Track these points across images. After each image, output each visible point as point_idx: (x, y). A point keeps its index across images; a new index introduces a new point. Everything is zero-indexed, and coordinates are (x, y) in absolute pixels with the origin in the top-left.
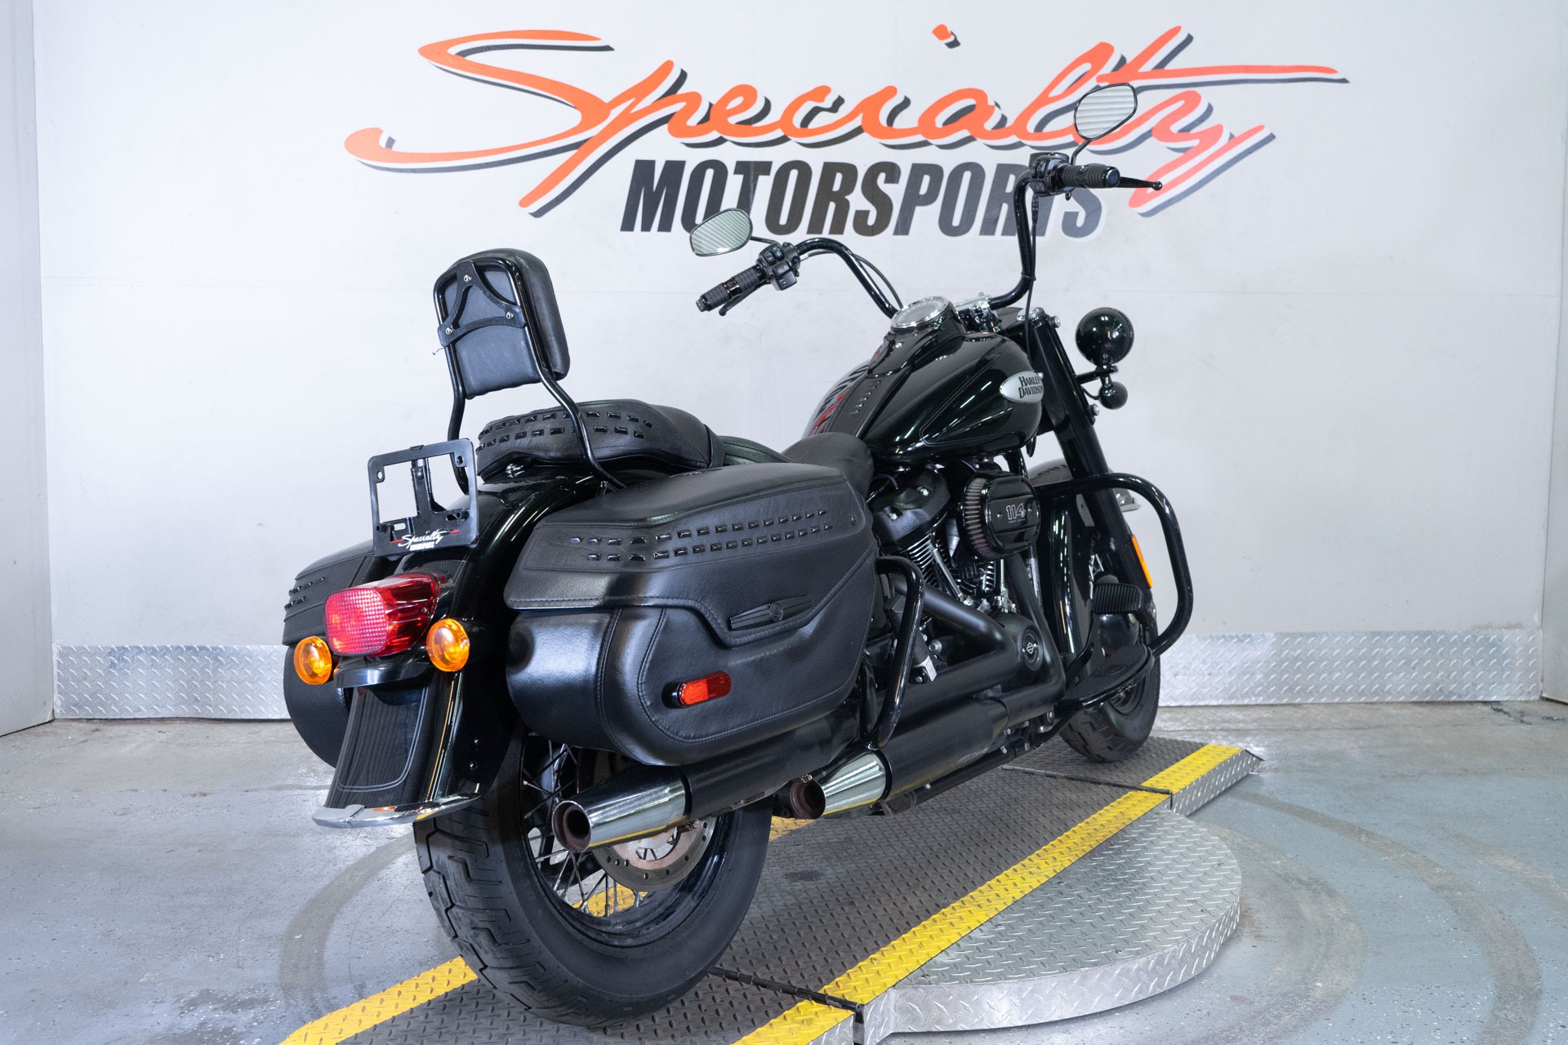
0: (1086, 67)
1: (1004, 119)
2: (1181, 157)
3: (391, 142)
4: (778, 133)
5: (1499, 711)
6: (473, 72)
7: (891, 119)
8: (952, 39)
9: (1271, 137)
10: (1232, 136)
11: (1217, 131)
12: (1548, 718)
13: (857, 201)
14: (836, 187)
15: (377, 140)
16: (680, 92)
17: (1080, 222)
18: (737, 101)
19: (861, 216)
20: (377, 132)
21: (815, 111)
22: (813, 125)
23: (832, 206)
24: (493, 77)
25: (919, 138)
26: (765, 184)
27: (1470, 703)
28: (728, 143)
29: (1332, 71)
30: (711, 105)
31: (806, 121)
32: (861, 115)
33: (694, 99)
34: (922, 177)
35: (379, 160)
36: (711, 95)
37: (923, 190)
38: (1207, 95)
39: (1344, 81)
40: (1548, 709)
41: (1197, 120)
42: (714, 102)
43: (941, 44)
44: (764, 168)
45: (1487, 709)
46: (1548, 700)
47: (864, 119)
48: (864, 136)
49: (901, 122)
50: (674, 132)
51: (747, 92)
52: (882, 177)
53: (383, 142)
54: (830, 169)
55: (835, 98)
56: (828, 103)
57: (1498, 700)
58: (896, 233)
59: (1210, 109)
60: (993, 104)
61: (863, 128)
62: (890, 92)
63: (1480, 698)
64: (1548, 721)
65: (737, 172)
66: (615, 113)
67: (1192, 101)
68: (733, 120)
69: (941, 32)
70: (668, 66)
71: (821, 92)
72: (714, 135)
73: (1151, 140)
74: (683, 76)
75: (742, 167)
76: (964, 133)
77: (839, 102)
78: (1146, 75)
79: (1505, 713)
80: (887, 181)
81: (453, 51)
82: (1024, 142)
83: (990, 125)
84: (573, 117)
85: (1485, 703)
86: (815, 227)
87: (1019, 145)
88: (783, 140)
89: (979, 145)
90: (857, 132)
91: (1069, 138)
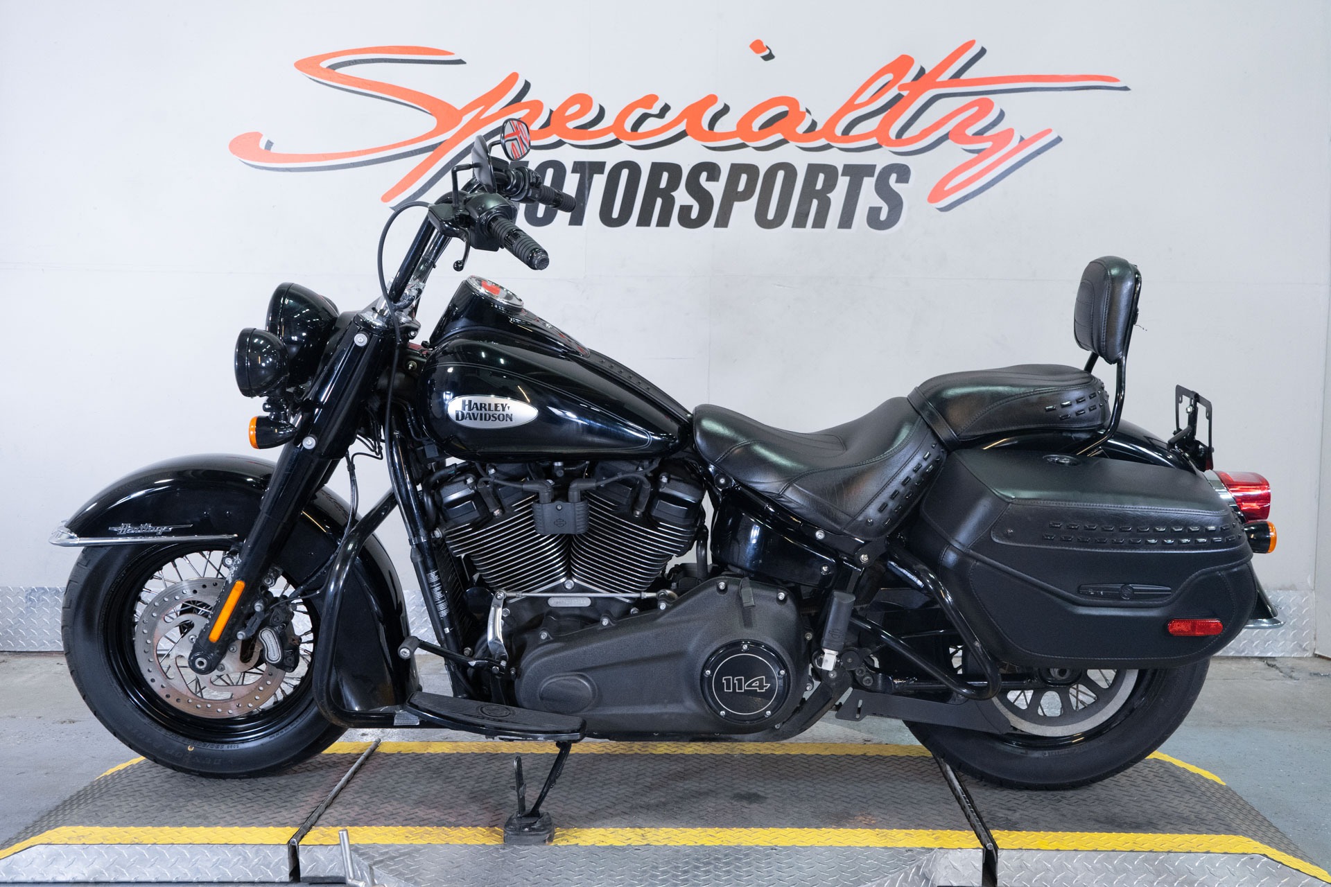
0: (889, 77)
1: (814, 124)
2: (977, 157)
3: (269, 144)
4: (611, 137)
5: (1273, 666)
6: (342, 83)
7: (712, 124)
8: (767, 52)
9: (1059, 140)
10: (1022, 139)
11: (1009, 133)
12: (1315, 674)
13: (682, 197)
14: (663, 184)
15: (258, 141)
16: (525, 99)
17: (883, 216)
18: (575, 108)
19: (686, 210)
20: (258, 136)
21: (644, 117)
22: (642, 129)
23: (659, 201)
24: (359, 87)
25: (738, 141)
26: (599, 182)
27: (1247, 658)
28: (566, 145)
29: (1115, 80)
30: (551, 112)
31: (636, 126)
32: (685, 121)
33: (537, 106)
34: (740, 176)
35: (258, 161)
36: (552, 102)
37: (741, 187)
38: (999, 102)
39: (1126, 89)
40: (1318, 666)
41: (990, 124)
42: (554, 109)
43: (758, 57)
44: (598, 167)
45: (1261, 664)
46: (1320, 657)
47: (688, 124)
48: (688, 139)
49: (720, 127)
51: (583, 100)
52: (704, 175)
53: (262, 145)
54: (657, 169)
55: (663, 105)
56: (656, 110)
57: (1274, 656)
58: (717, 225)
59: (1002, 115)
60: (805, 110)
61: (688, 133)
62: (712, 99)
63: (1256, 654)
64: (1315, 677)
65: (574, 171)
66: (467, 119)
67: (986, 107)
68: (571, 125)
69: (757, 46)
70: (513, 78)
71: (650, 100)
72: (554, 139)
73: (948, 143)
74: (527, 86)
75: (579, 167)
76: (778, 137)
77: (666, 109)
78: (943, 85)
79: (1277, 668)
80: (708, 179)
81: (325, 64)
82: (832, 144)
83: (801, 129)
84: (430, 122)
85: (1261, 658)
86: (644, 221)
87: (827, 147)
88: (616, 142)
89: (792, 145)
90: (682, 135)
91: (874, 141)
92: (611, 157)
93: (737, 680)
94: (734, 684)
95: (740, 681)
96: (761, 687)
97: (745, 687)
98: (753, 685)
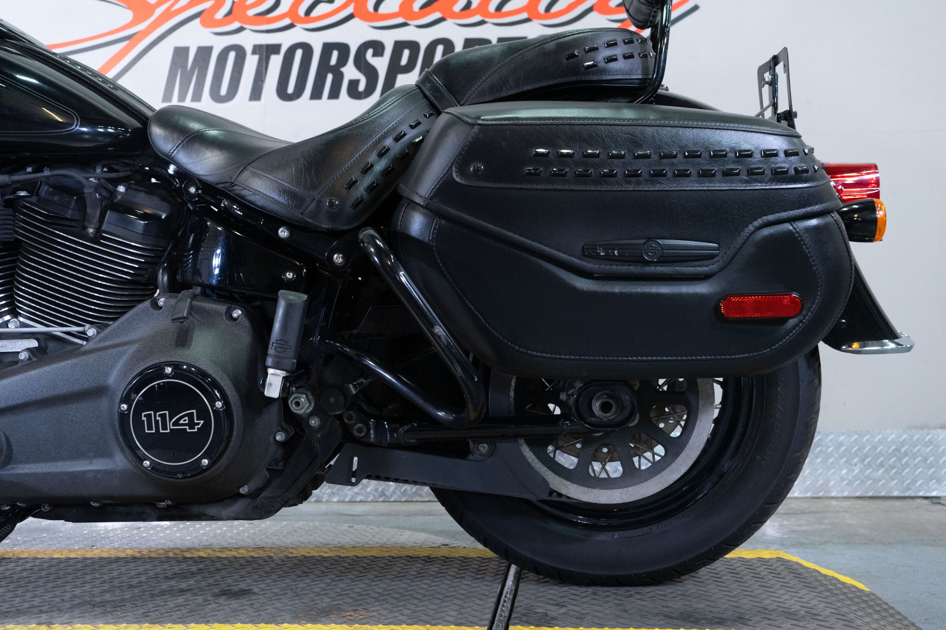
1: (469, 3)
4: (287, 21)
5: (937, 503)
7: (376, 6)
9: (696, 8)
13: (350, 72)
19: (353, 84)
21: (317, 4)
22: (314, 14)
23: (330, 77)
25: (400, 20)
26: (276, 62)
27: (912, 498)
28: (247, 30)
30: (234, 2)
31: (309, 11)
32: (353, 4)
34: (403, 51)
37: (404, 61)
44: (274, 49)
45: (927, 503)
47: (355, 8)
48: (355, 21)
49: (384, 8)
50: (205, 24)
52: (370, 52)
54: (328, 48)
57: (939, 495)
61: (355, 14)
63: (921, 494)
65: (254, 53)
66: (159, 11)
68: (251, 13)
72: (236, 25)
73: (593, 14)
75: (257, 49)
76: (437, 15)
80: (374, 56)
82: (486, 20)
83: (457, 8)
84: (127, 16)
85: (926, 498)
86: (316, 94)
87: (482, 23)
88: (291, 26)
89: (449, 24)
90: (350, 17)
91: (524, 16)
92: (286, 40)
93: (160, 415)
94: (157, 422)
95: (163, 417)
96: (192, 425)
97: (170, 426)
98: (181, 422)
